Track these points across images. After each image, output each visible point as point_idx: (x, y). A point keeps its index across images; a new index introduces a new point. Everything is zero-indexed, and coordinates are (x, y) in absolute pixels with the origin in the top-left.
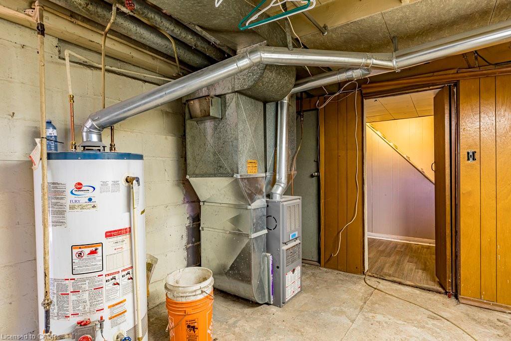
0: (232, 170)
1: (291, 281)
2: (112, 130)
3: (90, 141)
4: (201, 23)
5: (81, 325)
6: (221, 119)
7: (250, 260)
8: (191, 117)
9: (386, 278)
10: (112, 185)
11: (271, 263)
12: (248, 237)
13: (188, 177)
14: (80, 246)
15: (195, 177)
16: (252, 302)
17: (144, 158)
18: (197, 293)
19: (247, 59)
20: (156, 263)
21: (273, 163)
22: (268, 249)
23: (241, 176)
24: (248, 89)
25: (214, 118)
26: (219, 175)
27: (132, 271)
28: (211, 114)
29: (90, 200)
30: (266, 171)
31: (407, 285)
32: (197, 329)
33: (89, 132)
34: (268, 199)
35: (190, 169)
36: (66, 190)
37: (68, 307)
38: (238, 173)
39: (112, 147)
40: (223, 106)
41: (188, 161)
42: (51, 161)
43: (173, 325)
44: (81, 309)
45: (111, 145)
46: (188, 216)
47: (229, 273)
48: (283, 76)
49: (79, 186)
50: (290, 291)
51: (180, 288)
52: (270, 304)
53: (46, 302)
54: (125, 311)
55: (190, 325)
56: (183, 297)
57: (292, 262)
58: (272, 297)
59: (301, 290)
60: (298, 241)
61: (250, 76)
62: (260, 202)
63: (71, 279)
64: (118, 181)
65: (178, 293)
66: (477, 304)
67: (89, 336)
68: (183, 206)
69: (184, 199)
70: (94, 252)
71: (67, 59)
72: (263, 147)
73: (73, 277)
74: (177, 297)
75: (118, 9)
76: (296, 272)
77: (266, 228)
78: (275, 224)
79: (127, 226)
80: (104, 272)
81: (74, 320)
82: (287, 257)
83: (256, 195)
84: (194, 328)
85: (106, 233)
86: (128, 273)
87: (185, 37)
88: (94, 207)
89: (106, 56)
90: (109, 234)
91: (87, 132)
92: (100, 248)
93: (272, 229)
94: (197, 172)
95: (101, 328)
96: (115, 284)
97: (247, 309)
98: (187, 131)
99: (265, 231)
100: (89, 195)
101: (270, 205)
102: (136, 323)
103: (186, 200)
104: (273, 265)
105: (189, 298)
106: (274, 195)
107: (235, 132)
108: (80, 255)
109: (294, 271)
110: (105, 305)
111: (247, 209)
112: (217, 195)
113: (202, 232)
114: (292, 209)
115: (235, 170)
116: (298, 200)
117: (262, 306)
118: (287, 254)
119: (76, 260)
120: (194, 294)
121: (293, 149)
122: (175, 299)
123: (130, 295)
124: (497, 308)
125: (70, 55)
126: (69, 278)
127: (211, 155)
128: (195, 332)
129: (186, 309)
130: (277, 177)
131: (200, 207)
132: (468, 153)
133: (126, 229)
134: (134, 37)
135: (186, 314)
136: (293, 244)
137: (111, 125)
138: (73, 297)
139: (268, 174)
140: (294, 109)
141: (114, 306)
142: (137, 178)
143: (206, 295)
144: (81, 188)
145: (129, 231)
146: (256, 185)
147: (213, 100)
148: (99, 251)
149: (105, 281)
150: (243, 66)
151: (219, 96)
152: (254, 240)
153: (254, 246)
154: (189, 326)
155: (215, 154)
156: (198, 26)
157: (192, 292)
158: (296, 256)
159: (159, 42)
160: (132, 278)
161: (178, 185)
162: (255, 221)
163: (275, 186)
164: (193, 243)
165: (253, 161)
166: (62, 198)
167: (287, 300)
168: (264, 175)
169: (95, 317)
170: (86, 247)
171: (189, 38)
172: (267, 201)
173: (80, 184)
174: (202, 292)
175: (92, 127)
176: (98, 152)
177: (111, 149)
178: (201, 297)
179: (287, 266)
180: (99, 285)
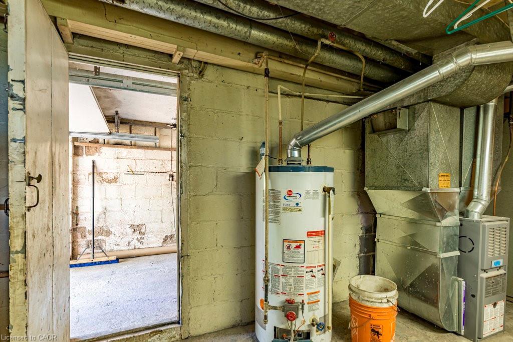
0: (420, 183)
1: (491, 316)
2: (309, 146)
3: (293, 157)
4: (400, 37)
5: (288, 303)
6: (409, 130)
7: (437, 280)
8: (373, 131)
10: (313, 193)
11: (463, 289)
12: (436, 255)
13: (366, 189)
14: (289, 241)
15: (374, 189)
16: (437, 326)
17: (334, 171)
18: (383, 301)
19: (452, 64)
20: (339, 265)
21: (469, 177)
22: (459, 272)
23: (431, 190)
24: (446, 96)
25: (401, 130)
26: (403, 188)
27: (325, 268)
28: (398, 127)
29: (297, 204)
30: (460, 186)
32: (381, 335)
33: (293, 149)
34: (461, 217)
35: (369, 180)
36: (281, 196)
37: (278, 286)
38: (428, 187)
39: (308, 161)
40: (411, 117)
41: (367, 174)
42: (271, 173)
43: (357, 324)
44: (288, 290)
45: (308, 159)
46: (361, 226)
47: (409, 290)
48: (495, 75)
49: (290, 193)
50: (488, 327)
51: (366, 293)
52: (460, 335)
53: (266, 278)
54: (319, 301)
55: (375, 329)
56: (369, 301)
57: (494, 294)
58: (463, 327)
59: (504, 331)
60: (502, 271)
61: (450, 81)
62: (452, 220)
63: (282, 265)
64: (317, 190)
65: (364, 297)
67: (294, 313)
68: (357, 216)
69: (358, 210)
70: (298, 247)
71: (279, 92)
72: (458, 159)
73: (283, 264)
74: (363, 300)
75: (322, 43)
76: (498, 306)
77: (458, 249)
78: (471, 246)
79: (323, 229)
80: (305, 265)
81: (283, 298)
82: (486, 287)
83: (447, 211)
84: (378, 333)
85: (308, 232)
86: (322, 270)
87: (374, 54)
88: (300, 210)
89: (305, 85)
90: (310, 234)
91: (291, 149)
92: (303, 244)
93: (467, 251)
94: (376, 184)
95: (303, 309)
96: (312, 276)
97: (429, 332)
98: (367, 144)
99: (457, 253)
100: (297, 200)
101: (464, 223)
102: (327, 313)
103: (360, 211)
104: (466, 292)
105: (374, 303)
106: (471, 213)
107: (425, 144)
108: (289, 247)
109: (495, 305)
110: (305, 292)
111: (435, 225)
112: (397, 208)
113: (377, 244)
114: (497, 232)
115: (425, 184)
116: (505, 222)
117: (448, 334)
118: (486, 284)
119: (286, 251)
120: (380, 301)
121: (497, 159)
122: (360, 302)
123: (323, 288)
125: (281, 89)
126: (281, 264)
127: (394, 167)
128: (378, 337)
129: (372, 314)
130: (476, 193)
131: (376, 218)
133: (322, 231)
134: (327, 64)
135: (370, 318)
136: (496, 273)
137: (308, 144)
138: (282, 280)
139: (462, 188)
140: (501, 111)
141: (311, 294)
142: (333, 188)
143: (391, 305)
144: (291, 195)
145: (323, 233)
146: (449, 201)
147: (401, 112)
148: (302, 246)
149: (305, 272)
150: (446, 72)
151: (407, 107)
152: (443, 260)
153: (442, 267)
154: (373, 330)
155: (398, 167)
156: (395, 40)
157: (378, 299)
158: (499, 289)
159: (347, 64)
160: (324, 274)
161: (353, 196)
162: (445, 239)
163: (472, 204)
164: (365, 253)
165: (446, 174)
166: (278, 202)
167: (484, 336)
168: (457, 190)
169: (298, 299)
170: (293, 242)
171: (379, 54)
172: (460, 220)
173: (290, 191)
174: (388, 301)
175: (296, 145)
176: (299, 166)
177: (308, 163)
178: (386, 306)
179: (486, 297)
180: (301, 274)
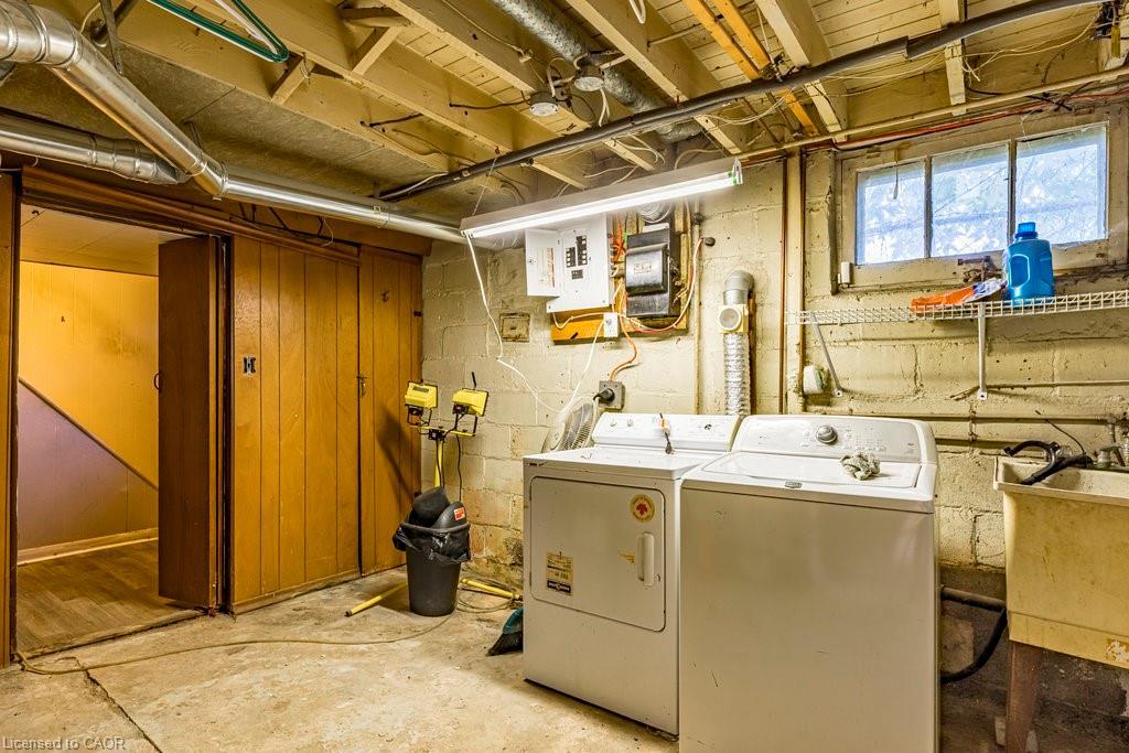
9: (78, 643)
31: (130, 634)
66: (257, 605)
124: (281, 597)
132: (245, 360)
